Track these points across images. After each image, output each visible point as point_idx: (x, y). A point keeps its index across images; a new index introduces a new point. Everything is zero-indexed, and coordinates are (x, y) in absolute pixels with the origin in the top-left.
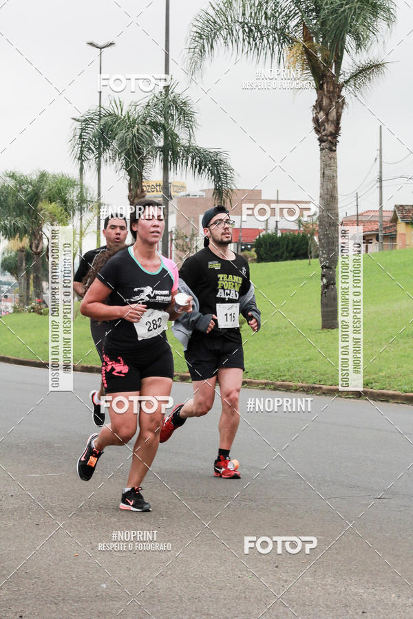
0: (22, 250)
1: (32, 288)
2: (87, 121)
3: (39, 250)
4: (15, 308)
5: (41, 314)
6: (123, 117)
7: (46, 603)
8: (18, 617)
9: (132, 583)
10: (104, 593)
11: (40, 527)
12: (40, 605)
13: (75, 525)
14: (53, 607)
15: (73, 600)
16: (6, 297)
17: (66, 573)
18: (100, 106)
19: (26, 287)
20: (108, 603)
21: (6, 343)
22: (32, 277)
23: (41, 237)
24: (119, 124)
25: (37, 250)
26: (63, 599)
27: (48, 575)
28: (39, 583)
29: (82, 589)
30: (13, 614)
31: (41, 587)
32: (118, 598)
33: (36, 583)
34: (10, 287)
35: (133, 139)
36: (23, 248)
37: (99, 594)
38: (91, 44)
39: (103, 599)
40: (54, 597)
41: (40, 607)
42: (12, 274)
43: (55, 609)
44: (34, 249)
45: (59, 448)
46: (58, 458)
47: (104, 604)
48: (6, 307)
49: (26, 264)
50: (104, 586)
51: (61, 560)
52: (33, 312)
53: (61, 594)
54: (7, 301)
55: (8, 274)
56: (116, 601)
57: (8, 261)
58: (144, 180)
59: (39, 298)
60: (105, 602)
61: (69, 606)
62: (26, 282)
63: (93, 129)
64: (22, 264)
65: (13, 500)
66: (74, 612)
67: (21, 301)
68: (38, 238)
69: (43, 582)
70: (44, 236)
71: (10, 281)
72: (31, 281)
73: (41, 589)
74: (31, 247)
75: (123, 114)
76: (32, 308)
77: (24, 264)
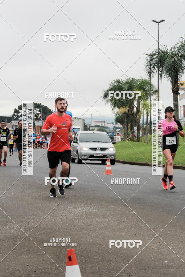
0: (125, 113)
1: (129, 130)
2: (152, 56)
3: (132, 113)
4: (122, 139)
5: (134, 141)
6: (168, 53)
7: (141, 269)
8: (128, 275)
9: (178, 261)
10: (166, 265)
11: (136, 235)
12: (138, 270)
13: (152, 235)
14: (144, 271)
15: (152, 268)
16: (118, 134)
17: (149, 256)
18: (158, 49)
19: (127, 129)
20: (168, 269)
21: (119, 154)
22: (129, 125)
23: (133, 107)
24: (167, 56)
25: (131, 112)
26: (148, 268)
27: (141, 257)
28: (137, 261)
29: (156, 263)
30: (126, 274)
31: (138, 262)
32: (172, 267)
33: (136, 260)
34: (120, 130)
35: (172, 63)
36: (125, 112)
37: (164, 265)
38: (154, 21)
39: (166, 268)
40: (144, 267)
41: (138, 271)
42: (120, 124)
43: (144, 272)
44: (130, 112)
45: (143, 200)
46: (143, 205)
47: (166, 270)
48: (118, 139)
49: (127, 119)
50: (166, 262)
51: (146, 250)
52: (130, 140)
53: (147, 265)
54: (118, 136)
55: (119, 124)
56: (172, 268)
57: (119, 118)
58: (178, 81)
59: (133, 134)
60: (167, 269)
61: (151, 270)
62: (127, 127)
63: (155, 59)
64: (125, 119)
65: (124, 224)
66: (153, 273)
67: (125, 136)
68: (132, 108)
69: (139, 260)
70: (134, 107)
71: (119, 127)
72: (129, 127)
73: (138, 263)
74: (129, 111)
75: (169, 51)
76: (130, 139)
77: (126, 119)
